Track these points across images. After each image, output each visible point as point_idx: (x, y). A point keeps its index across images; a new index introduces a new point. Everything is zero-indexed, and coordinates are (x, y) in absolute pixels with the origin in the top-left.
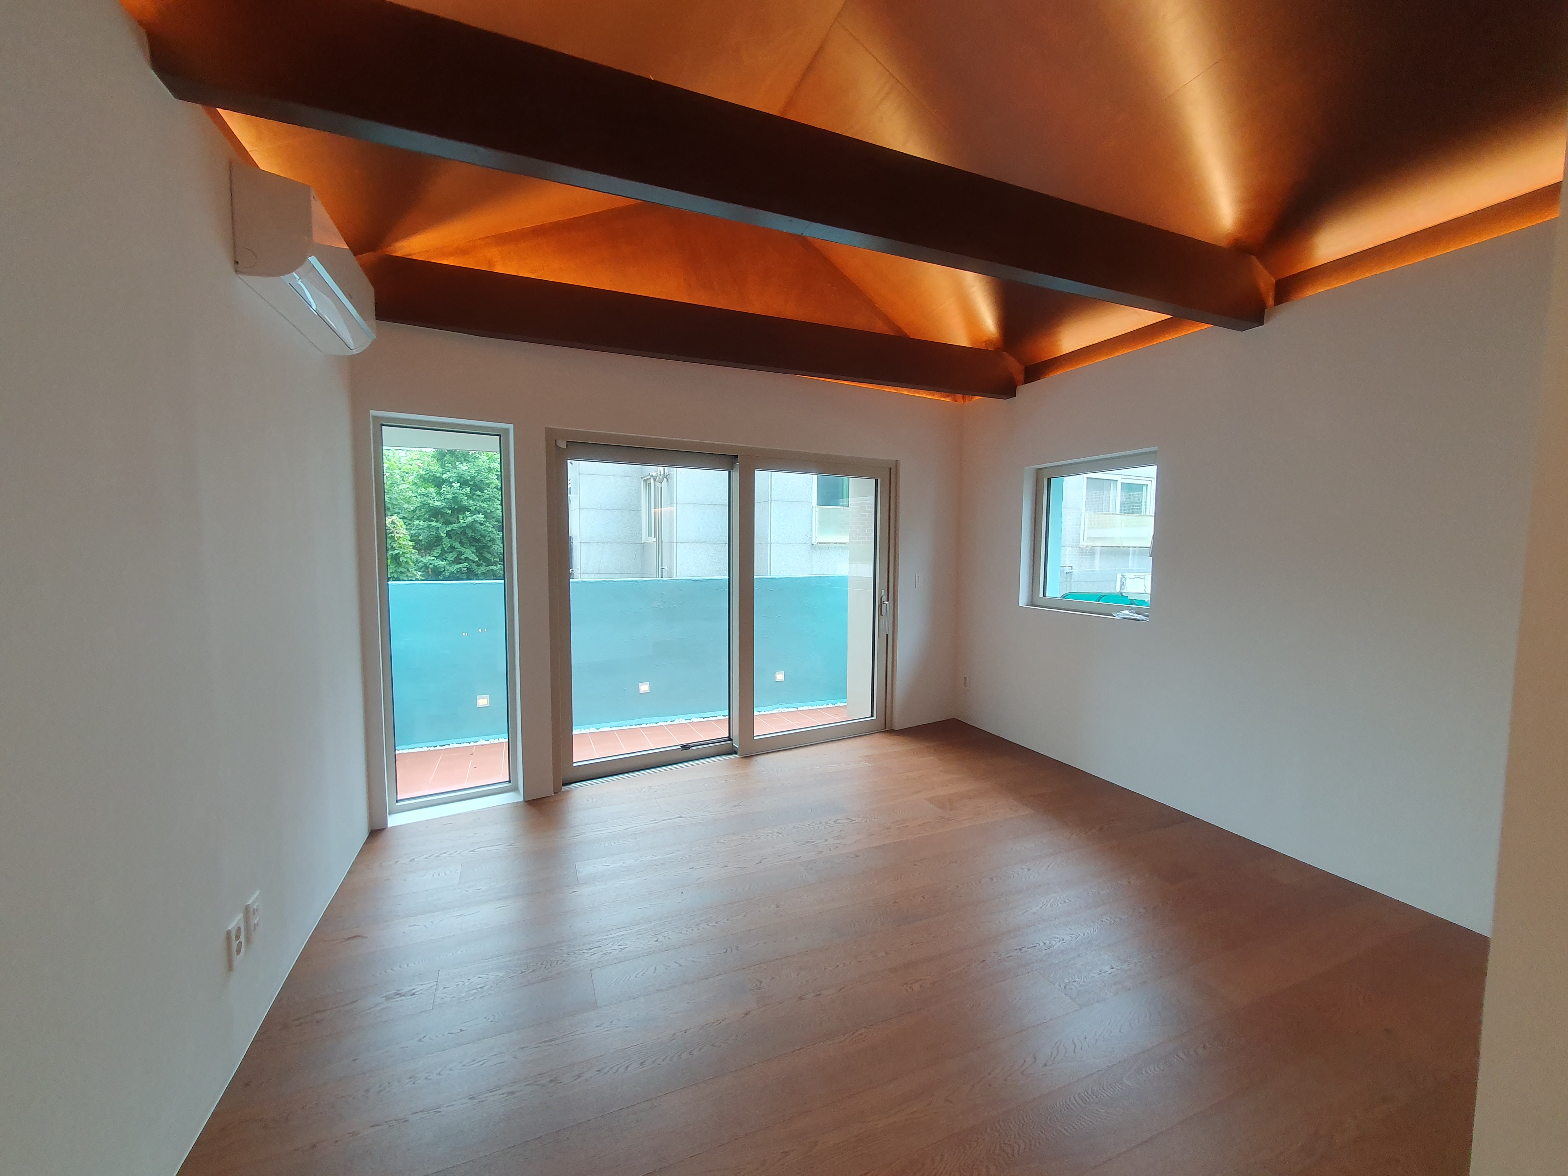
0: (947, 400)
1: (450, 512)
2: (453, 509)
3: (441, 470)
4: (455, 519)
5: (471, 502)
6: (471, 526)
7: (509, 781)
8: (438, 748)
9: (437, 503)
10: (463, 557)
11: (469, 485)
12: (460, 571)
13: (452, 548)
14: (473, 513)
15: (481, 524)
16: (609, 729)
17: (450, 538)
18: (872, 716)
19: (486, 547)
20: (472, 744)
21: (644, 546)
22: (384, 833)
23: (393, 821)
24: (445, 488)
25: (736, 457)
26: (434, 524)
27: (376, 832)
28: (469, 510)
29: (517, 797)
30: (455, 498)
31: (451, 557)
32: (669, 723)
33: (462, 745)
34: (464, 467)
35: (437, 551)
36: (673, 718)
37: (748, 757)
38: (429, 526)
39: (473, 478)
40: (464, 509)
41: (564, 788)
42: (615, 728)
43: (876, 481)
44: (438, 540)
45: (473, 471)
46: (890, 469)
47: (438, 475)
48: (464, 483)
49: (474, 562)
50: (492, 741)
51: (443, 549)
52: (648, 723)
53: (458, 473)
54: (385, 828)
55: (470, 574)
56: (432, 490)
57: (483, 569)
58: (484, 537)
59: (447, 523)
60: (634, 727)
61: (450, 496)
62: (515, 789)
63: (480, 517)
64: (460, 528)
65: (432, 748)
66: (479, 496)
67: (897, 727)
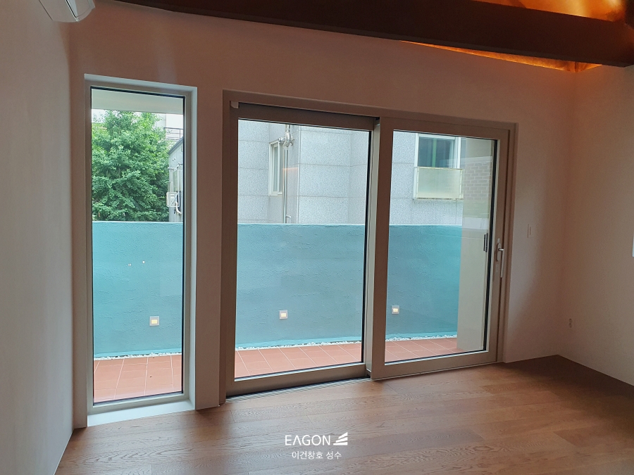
0: (562, 69)
1: (115, 169)
2: (117, 167)
3: (110, 136)
4: (118, 175)
5: (131, 161)
6: (130, 180)
7: (182, 392)
8: (119, 358)
9: (106, 162)
10: (124, 204)
11: (130, 149)
12: (121, 215)
13: (116, 197)
14: (132, 170)
15: (138, 179)
16: (254, 349)
17: (115, 189)
18: (485, 349)
19: (141, 198)
20: (145, 356)
21: (270, 198)
22: (85, 432)
23: (92, 421)
24: (113, 150)
25: (379, 118)
26: (103, 178)
27: (78, 430)
28: (129, 167)
29: (189, 407)
30: (119, 158)
31: (115, 204)
32: (303, 345)
33: (138, 357)
34: (127, 134)
35: (105, 199)
36: (306, 341)
37: (380, 382)
38: (99, 180)
39: (133, 143)
40: (125, 167)
41: (228, 401)
42: (259, 348)
43: (496, 142)
44: (106, 190)
45: (133, 137)
46: (509, 131)
47: (108, 140)
48: (127, 147)
49: (131, 208)
50: (160, 354)
51: (109, 198)
52: (286, 345)
53: (122, 138)
54: (85, 428)
55: (128, 217)
56: (103, 152)
57: (139, 214)
58: (140, 189)
59: (113, 177)
60: (274, 347)
61: (115, 156)
62: (187, 399)
63: (137, 173)
64: (122, 181)
65: (114, 358)
66: (137, 157)
67: (507, 361)
